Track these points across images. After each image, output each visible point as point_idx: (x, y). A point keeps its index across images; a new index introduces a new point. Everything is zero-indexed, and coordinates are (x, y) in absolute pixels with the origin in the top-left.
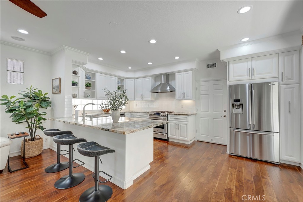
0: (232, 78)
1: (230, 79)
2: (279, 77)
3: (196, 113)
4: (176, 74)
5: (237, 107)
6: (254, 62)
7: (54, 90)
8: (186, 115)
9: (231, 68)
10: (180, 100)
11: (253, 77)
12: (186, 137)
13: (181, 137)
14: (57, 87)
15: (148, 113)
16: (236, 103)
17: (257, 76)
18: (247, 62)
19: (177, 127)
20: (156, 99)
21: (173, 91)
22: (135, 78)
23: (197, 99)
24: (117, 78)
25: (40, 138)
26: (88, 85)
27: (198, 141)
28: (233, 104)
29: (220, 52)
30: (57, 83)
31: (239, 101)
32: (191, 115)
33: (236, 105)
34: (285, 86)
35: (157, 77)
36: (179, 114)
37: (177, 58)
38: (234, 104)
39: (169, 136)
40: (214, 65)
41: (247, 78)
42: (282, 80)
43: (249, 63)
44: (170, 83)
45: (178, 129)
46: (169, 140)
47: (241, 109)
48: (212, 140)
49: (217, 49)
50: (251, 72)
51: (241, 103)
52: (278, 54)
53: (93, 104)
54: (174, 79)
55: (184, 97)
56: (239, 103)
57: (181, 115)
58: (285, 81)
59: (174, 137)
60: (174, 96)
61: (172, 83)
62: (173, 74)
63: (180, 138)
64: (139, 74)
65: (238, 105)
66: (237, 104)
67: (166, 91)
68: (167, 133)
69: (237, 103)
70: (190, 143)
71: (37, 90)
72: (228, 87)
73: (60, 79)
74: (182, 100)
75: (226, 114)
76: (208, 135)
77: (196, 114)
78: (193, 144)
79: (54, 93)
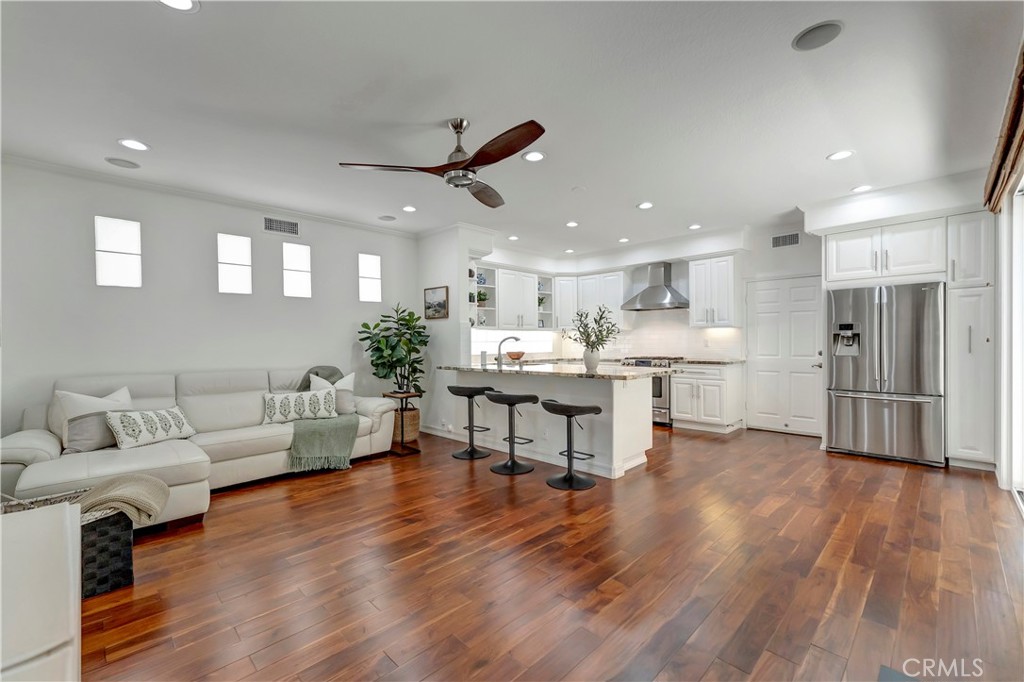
0: (835, 273)
1: (830, 278)
2: (946, 272)
3: (744, 358)
4: (691, 263)
5: (845, 341)
6: (887, 237)
7: (430, 312)
8: (719, 363)
9: (832, 249)
10: (702, 328)
11: (885, 272)
12: (718, 414)
13: (705, 415)
14: (439, 305)
15: (619, 361)
16: (843, 333)
17: (893, 269)
18: (871, 236)
19: (695, 393)
20: (636, 326)
21: (682, 305)
22: (578, 275)
23: (745, 326)
24: (536, 276)
25: (414, 409)
26: (482, 297)
27: (749, 429)
28: (836, 336)
29: (803, 213)
30: (439, 297)
31: (849, 327)
32: (732, 363)
33: (843, 337)
34: (960, 292)
35: (637, 271)
36: (700, 363)
37: (695, 227)
38: (839, 335)
39: (675, 414)
40: (793, 239)
41: (871, 272)
42: (953, 280)
43: (877, 239)
44: (674, 284)
45: (698, 397)
46: (674, 425)
47: (855, 346)
48: (786, 425)
49: (797, 208)
50: (881, 259)
51: (855, 331)
52: (944, 220)
53: (517, 339)
54: (686, 274)
55: (711, 319)
56: (849, 333)
57: (704, 363)
58: (959, 280)
59: (688, 417)
60: (685, 320)
61: (678, 284)
62: (683, 263)
63: (704, 418)
64: (589, 265)
65: (848, 338)
66: (846, 335)
67: (661, 308)
68: (669, 409)
69: (845, 331)
70: (728, 430)
71: (406, 314)
72: (824, 296)
73: (447, 288)
74: (708, 327)
75: (824, 360)
76: (776, 414)
77: (744, 361)
78: (738, 434)
79: (428, 318)
